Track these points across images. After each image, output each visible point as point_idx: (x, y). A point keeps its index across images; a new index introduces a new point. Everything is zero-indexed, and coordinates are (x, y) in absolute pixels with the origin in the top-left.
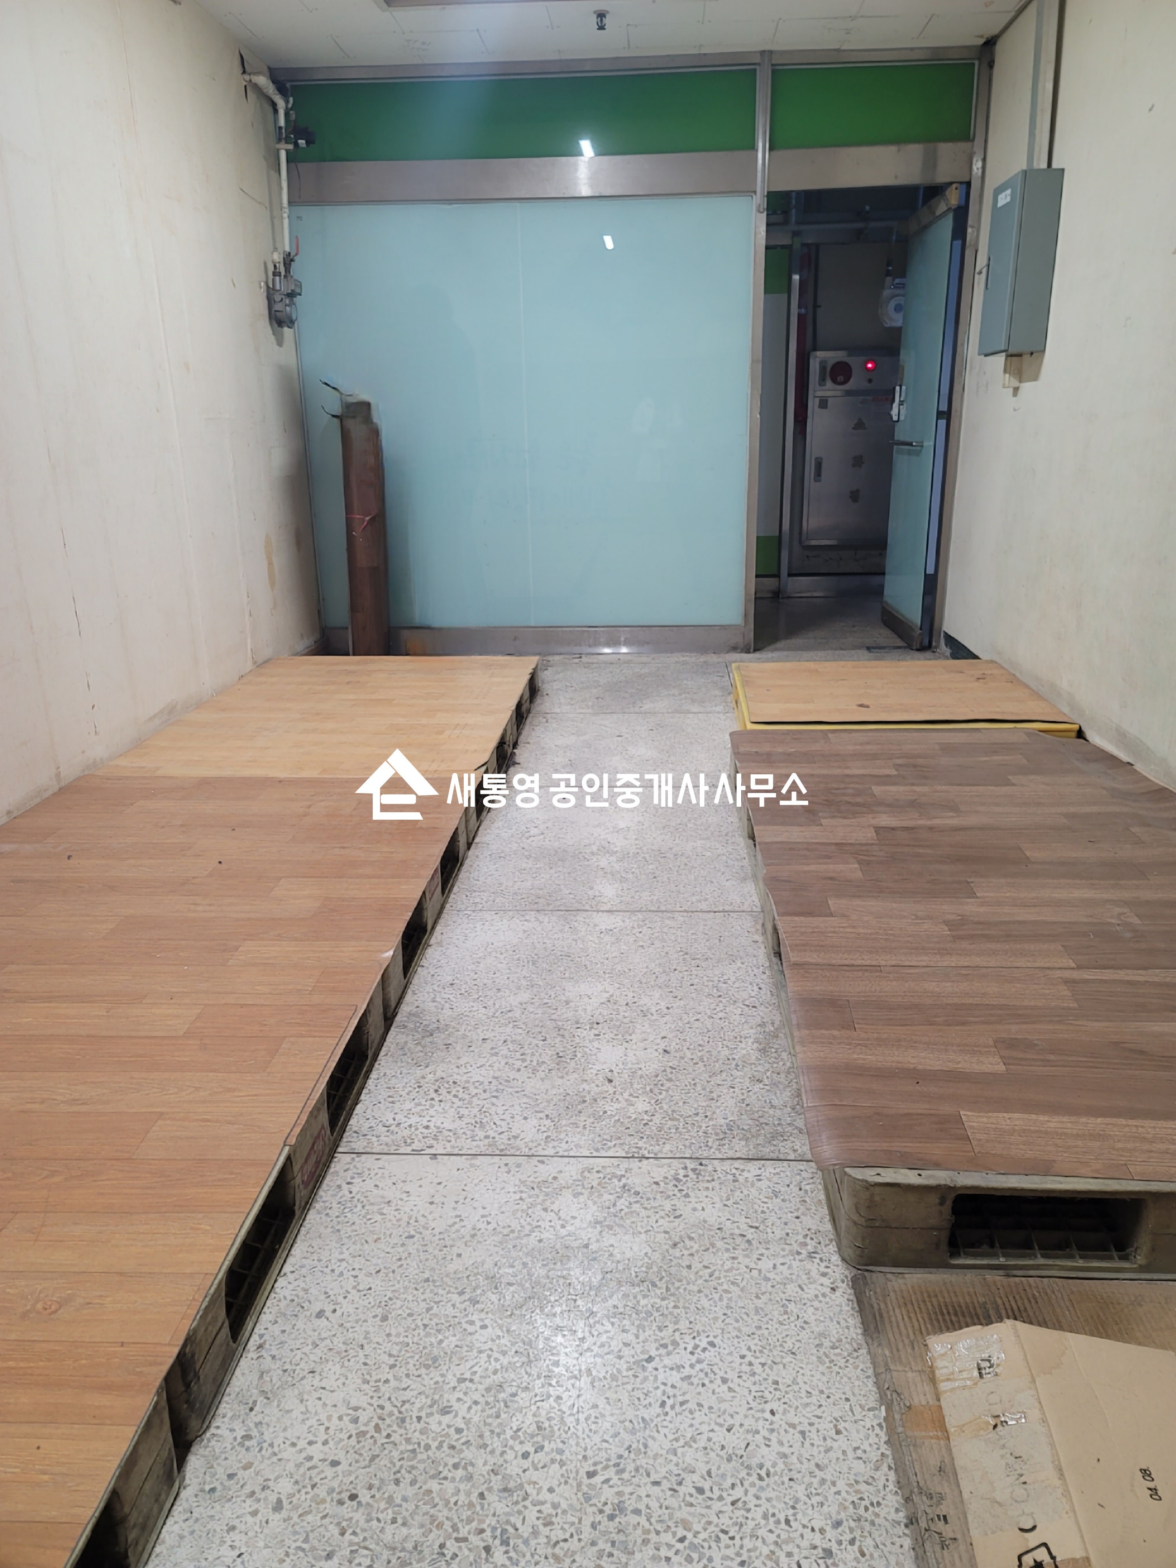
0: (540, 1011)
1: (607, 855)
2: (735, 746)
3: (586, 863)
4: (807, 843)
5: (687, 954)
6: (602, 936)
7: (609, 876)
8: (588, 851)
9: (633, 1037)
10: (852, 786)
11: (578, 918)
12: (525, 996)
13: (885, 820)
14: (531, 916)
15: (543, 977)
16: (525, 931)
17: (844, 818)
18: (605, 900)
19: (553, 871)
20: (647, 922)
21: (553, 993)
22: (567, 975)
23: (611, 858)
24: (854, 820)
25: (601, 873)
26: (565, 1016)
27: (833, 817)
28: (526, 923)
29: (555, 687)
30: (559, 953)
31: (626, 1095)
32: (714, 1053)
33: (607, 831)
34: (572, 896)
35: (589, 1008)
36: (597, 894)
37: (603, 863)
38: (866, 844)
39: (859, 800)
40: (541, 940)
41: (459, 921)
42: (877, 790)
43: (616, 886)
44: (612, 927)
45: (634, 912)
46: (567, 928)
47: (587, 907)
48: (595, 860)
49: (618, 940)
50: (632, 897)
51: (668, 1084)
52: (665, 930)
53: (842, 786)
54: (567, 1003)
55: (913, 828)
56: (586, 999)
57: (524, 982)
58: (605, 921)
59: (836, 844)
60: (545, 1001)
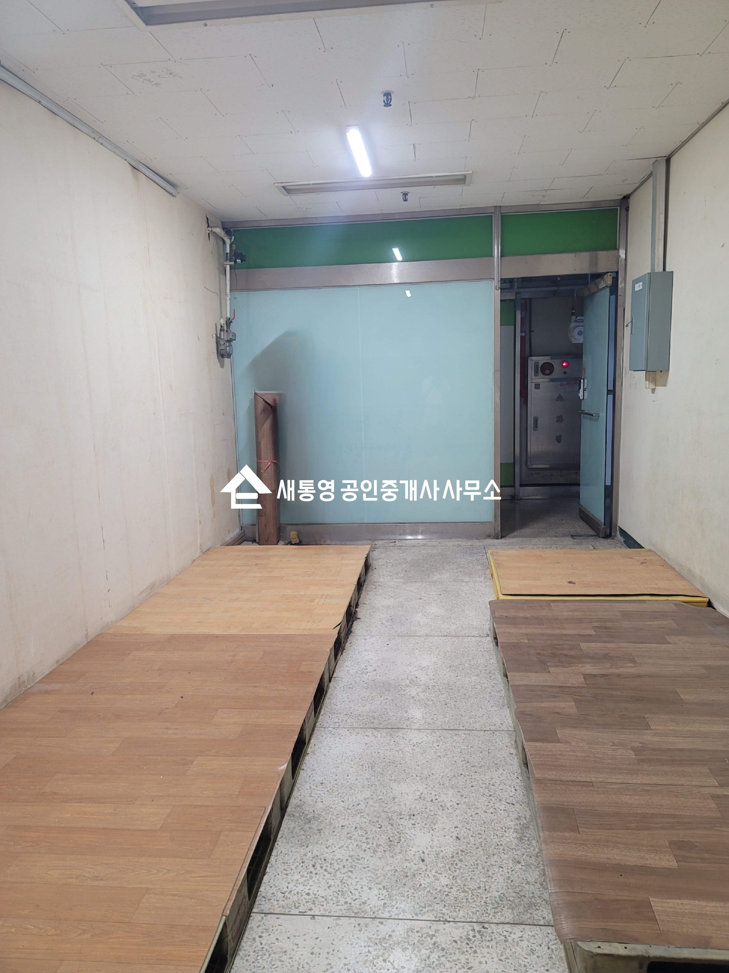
0: (377, 805)
1: (416, 687)
2: (493, 612)
3: (403, 693)
4: (542, 686)
5: (468, 762)
6: (414, 748)
7: (418, 703)
8: (403, 684)
9: (437, 825)
10: (568, 642)
11: (399, 734)
12: (367, 793)
13: (589, 669)
14: (369, 732)
15: (379, 779)
16: (366, 744)
17: (564, 667)
18: (415, 721)
19: (382, 699)
20: (442, 738)
21: (385, 791)
22: (393, 778)
23: (418, 690)
24: (570, 668)
25: (412, 701)
26: (392, 809)
27: (557, 666)
28: (366, 737)
29: (380, 563)
30: (388, 761)
31: (433, 871)
32: (489, 840)
33: (415, 669)
34: (394, 718)
35: (408, 803)
36: (410, 716)
37: (413, 693)
38: (579, 687)
39: (572, 653)
40: (376, 751)
41: (325, 736)
42: (583, 645)
43: (422, 710)
44: (420, 741)
45: (434, 730)
46: (392, 742)
47: (404, 726)
48: (408, 690)
49: (425, 751)
50: (432, 719)
51: (460, 864)
52: (454, 744)
53: (561, 643)
54: (394, 798)
55: (607, 675)
56: (406, 797)
57: (366, 783)
58: (416, 737)
59: (560, 687)
60: (380, 797)
